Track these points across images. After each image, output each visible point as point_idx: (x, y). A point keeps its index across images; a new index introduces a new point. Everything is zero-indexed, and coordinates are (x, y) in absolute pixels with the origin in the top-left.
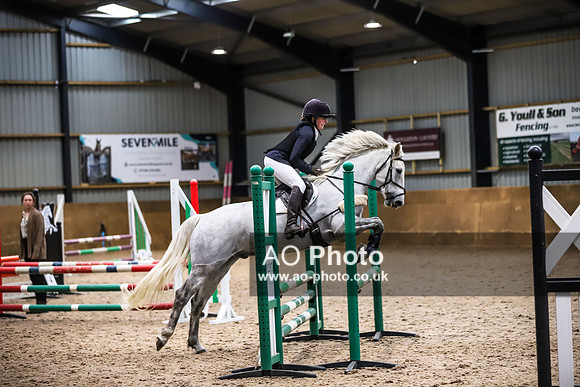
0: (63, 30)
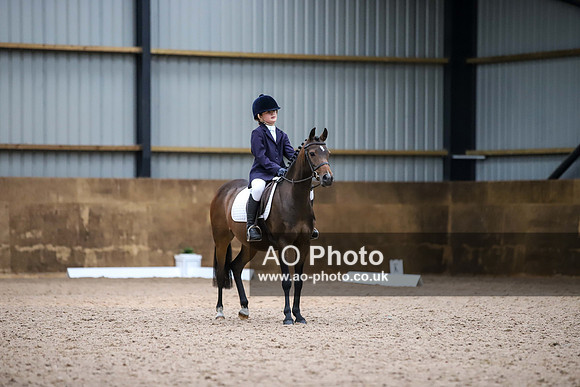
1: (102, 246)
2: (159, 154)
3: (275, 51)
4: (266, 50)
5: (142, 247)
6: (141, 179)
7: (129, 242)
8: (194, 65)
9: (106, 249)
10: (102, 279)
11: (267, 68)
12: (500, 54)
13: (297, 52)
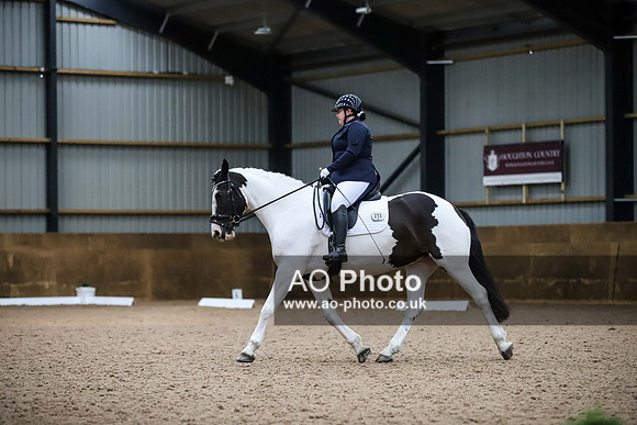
0: (52, 2)
1: (23, 282)
2: (65, 215)
3: (148, 140)
4: (141, 140)
5: (51, 282)
6: (51, 234)
7: (42, 279)
8: (89, 151)
9: (27, 284)
10: (23, 306)
11: (141, 152)
12: (308, 141)
13: (163, 140)
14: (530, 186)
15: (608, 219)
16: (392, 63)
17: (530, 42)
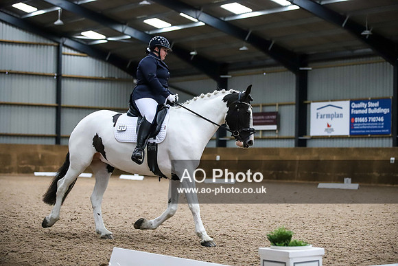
0: (61, 45)
14: (263, 131)
15: (296, 146)
16: (205, 76)
17: (264, 69)
